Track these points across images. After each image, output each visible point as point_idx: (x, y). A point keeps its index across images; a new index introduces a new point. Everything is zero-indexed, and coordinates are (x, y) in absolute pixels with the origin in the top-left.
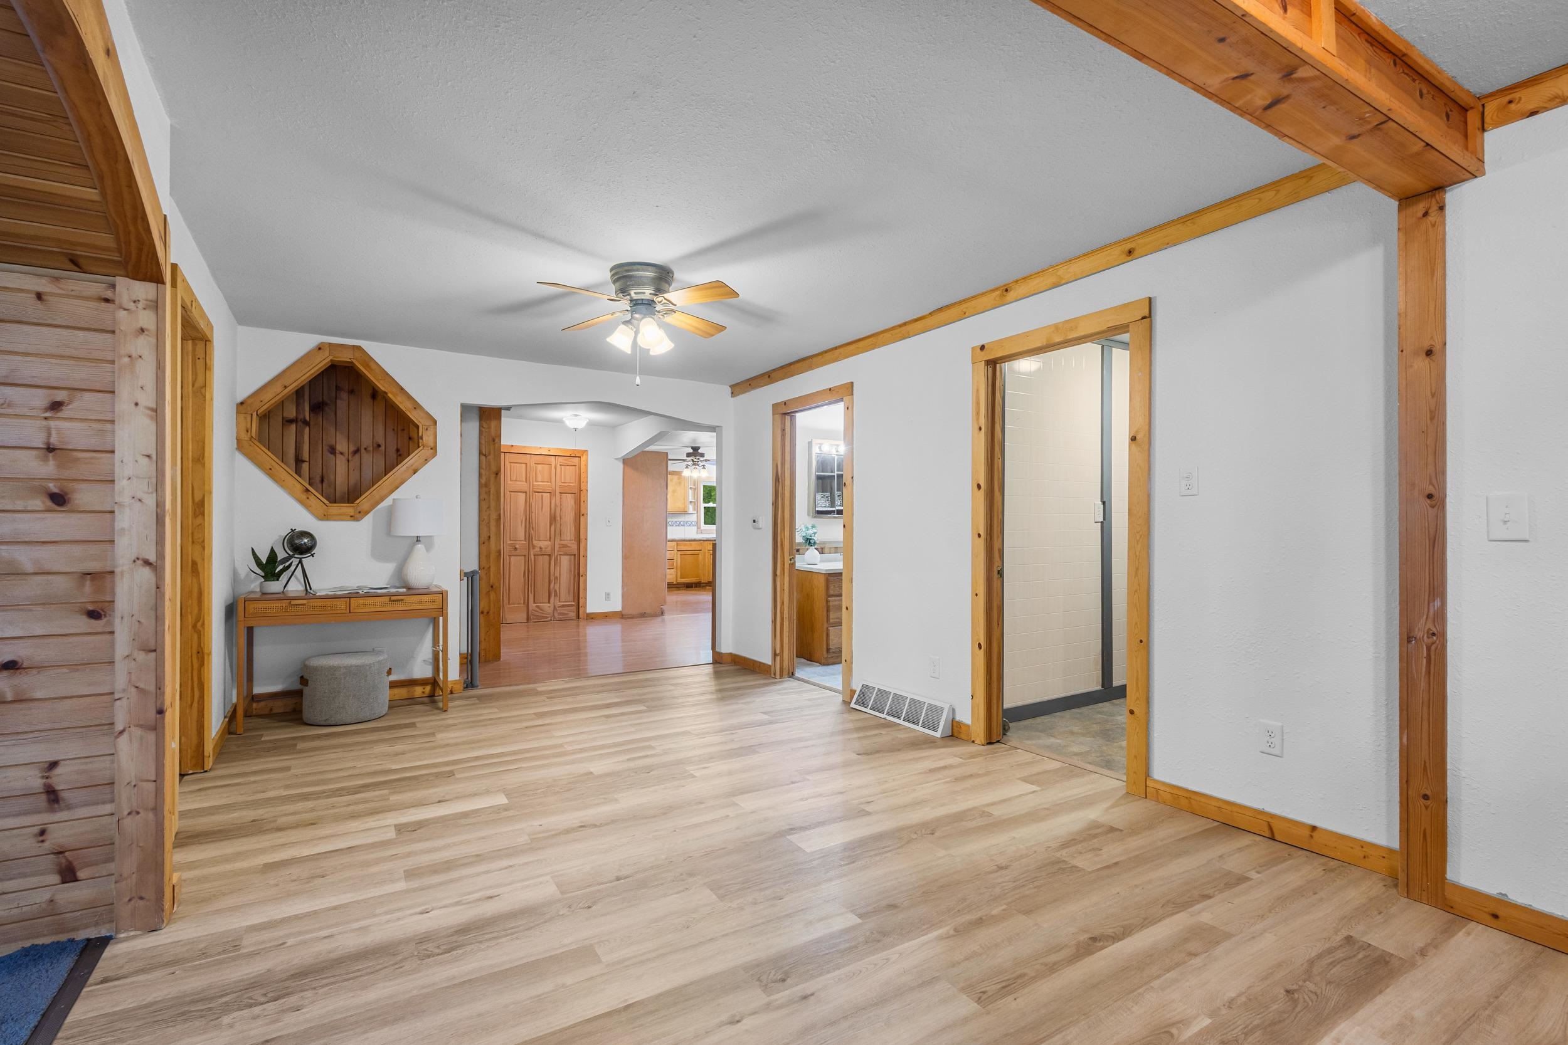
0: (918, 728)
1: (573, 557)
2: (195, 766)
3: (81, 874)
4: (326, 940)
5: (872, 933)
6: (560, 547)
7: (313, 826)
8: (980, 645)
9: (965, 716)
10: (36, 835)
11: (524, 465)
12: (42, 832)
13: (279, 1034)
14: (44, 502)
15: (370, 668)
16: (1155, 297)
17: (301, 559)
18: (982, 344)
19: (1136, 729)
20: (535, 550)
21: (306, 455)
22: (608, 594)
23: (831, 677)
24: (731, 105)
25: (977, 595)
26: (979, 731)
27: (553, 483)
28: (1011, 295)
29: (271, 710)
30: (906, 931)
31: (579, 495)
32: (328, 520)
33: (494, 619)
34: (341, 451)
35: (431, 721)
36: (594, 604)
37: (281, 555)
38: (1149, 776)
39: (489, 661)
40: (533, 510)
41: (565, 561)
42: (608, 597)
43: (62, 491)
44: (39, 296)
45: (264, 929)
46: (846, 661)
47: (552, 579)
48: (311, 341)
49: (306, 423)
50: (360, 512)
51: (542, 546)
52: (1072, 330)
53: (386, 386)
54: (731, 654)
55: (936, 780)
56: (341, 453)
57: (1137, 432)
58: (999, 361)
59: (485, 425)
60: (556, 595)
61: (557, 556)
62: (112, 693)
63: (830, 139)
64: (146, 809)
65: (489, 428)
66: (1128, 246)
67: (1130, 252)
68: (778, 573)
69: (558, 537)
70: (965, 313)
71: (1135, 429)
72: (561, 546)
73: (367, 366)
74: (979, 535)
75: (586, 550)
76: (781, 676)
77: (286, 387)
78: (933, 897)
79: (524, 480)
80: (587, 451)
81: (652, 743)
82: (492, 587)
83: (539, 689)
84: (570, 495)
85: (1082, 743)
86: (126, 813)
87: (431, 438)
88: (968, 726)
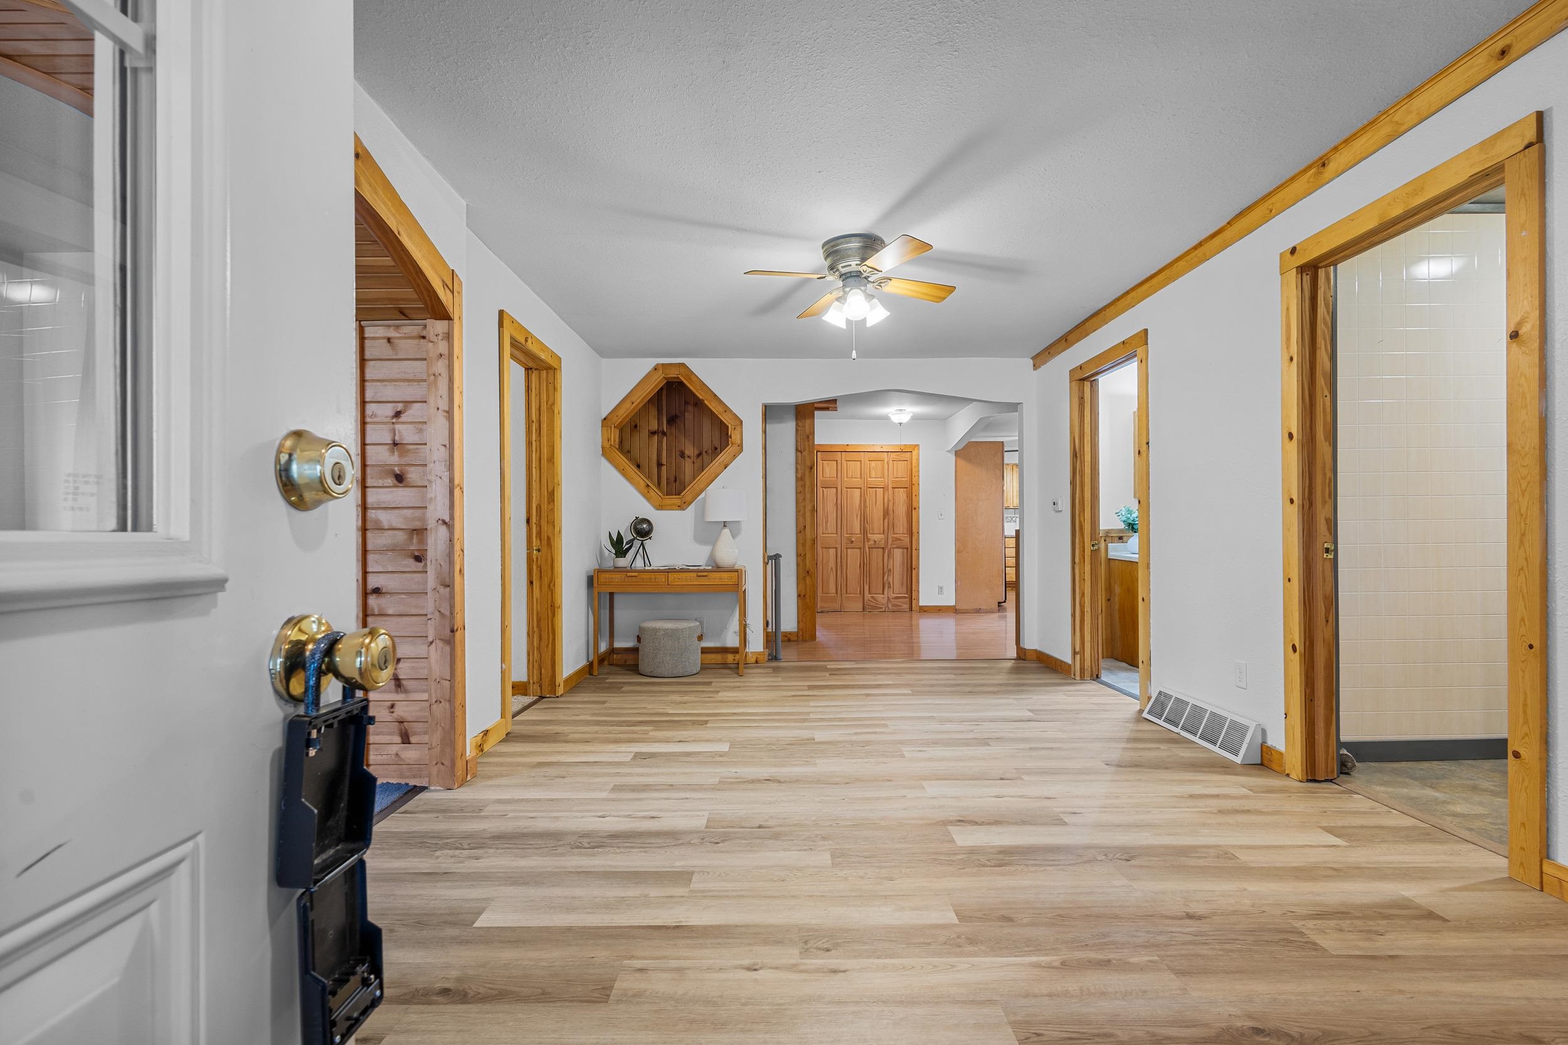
0: (1216, 749)
1: (906, 550)
2: (550, 692)
3: (413, 739)
4: (530, 820)
5: (959, 937)
6: (893, 541)
7: (588, 743)
8: (1294, 647)
9: (1277, 741)
10: (389, 707)
11: (859, 463)
12: (392, 706)
13: (456, 871)
14: (392, 481)
15: (682, 632)
16: (1550, 109)
17: (642, 541)
18: (1291, 246)
19: (1523, 780)
20: (870, 543)
21: (664, 461)
22: (941, 588)
23: (1126, 680)
24: (815, 41)
25: (1289, 580)
26: (1295, 761)
27: (886, 478)
28: (1332, 167)
29: (626, 661)
30: (998, 946)
31: (911, 488)
32: (662, 509)
33: (810, 601)
34: (689, 455)
35: (727, 682)
36: (927, 597)
37: (627, 537)
38: (1548, 857)
39: (806, 641)
40: (868, 504)
41: (898, 554)
42: (941, 591)
43: (401, 472)
44: (389, 340)
45: (503, 803)
46: (1143, 662)
47: (886, 571)
48: (649, 363)
49: (664, 434)
50: (685, 503)
51: (876, 540)
52: (1417, 194)
53: (703, 394)
54: (1036, 650)
55: (1188, 807)
56: (689, 457)
57: (1520, 324)
58: (1321, 265)
59: (800, 424)
60: (889, 587)
61: (890, 549)
62: (426, 615)
63: (940, 40)
64: (445, 700)
65: (804, 426)
66: (1499, 46)
67: (1503, 53)
68: (1077, 560)
69: (891, 530)
70: (1271, 211)
71: (1517, 319)
72: (894, 539)
73: (689, 379)
74: (1292, 501)
75: (919, 543)
76: (1082, 677)
77: (633, 403)
78: (1067, 923)
79: (859, 476)
80: (918, 445)
81: (888, 722)
82: (808, 572)
83: (828, 667)
84: (902, 489)
85: (1481, 804)
86: (434, 701)
87: (738, 437)
88: (1281, 754)
